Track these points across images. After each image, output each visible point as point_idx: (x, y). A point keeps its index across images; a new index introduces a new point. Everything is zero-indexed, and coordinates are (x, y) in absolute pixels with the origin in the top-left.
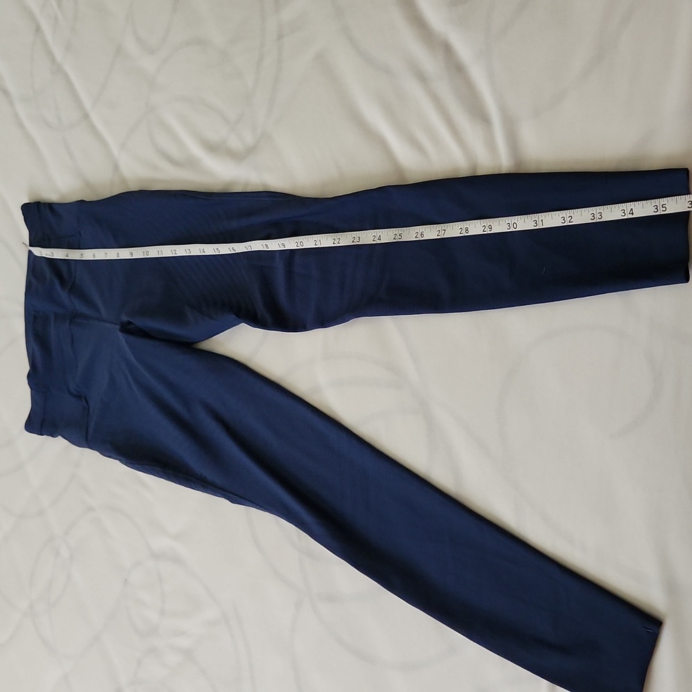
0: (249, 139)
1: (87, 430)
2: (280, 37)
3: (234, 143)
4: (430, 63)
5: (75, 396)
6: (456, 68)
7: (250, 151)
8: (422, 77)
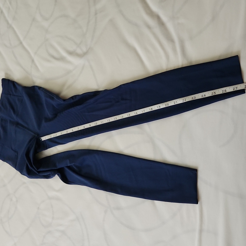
0: (85, 50)
1: (16, 163)
2: (96, 14)
3: (79, 51)
4: (152, 22)
5: (14, 151)
6: (161, 24)
7: (85, 54)
8: (149, 27)
